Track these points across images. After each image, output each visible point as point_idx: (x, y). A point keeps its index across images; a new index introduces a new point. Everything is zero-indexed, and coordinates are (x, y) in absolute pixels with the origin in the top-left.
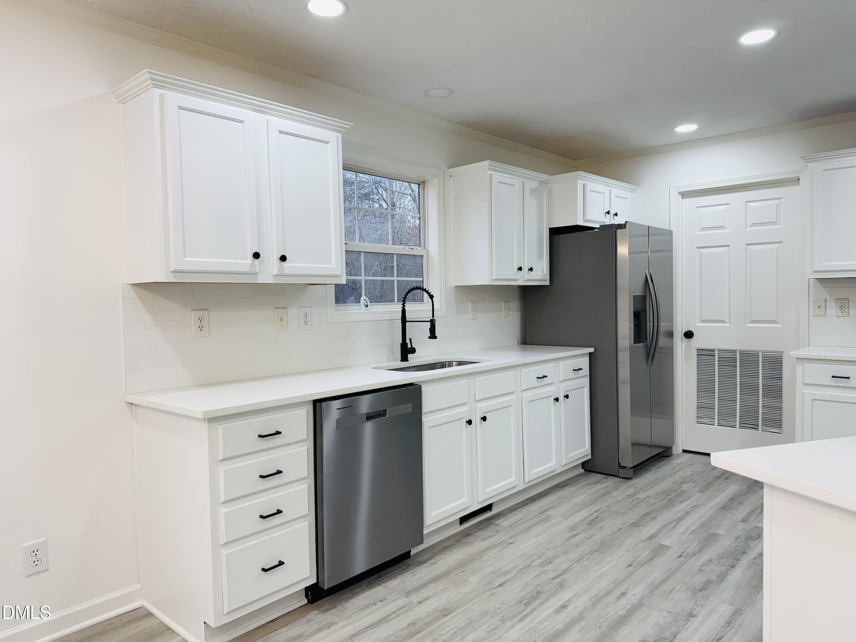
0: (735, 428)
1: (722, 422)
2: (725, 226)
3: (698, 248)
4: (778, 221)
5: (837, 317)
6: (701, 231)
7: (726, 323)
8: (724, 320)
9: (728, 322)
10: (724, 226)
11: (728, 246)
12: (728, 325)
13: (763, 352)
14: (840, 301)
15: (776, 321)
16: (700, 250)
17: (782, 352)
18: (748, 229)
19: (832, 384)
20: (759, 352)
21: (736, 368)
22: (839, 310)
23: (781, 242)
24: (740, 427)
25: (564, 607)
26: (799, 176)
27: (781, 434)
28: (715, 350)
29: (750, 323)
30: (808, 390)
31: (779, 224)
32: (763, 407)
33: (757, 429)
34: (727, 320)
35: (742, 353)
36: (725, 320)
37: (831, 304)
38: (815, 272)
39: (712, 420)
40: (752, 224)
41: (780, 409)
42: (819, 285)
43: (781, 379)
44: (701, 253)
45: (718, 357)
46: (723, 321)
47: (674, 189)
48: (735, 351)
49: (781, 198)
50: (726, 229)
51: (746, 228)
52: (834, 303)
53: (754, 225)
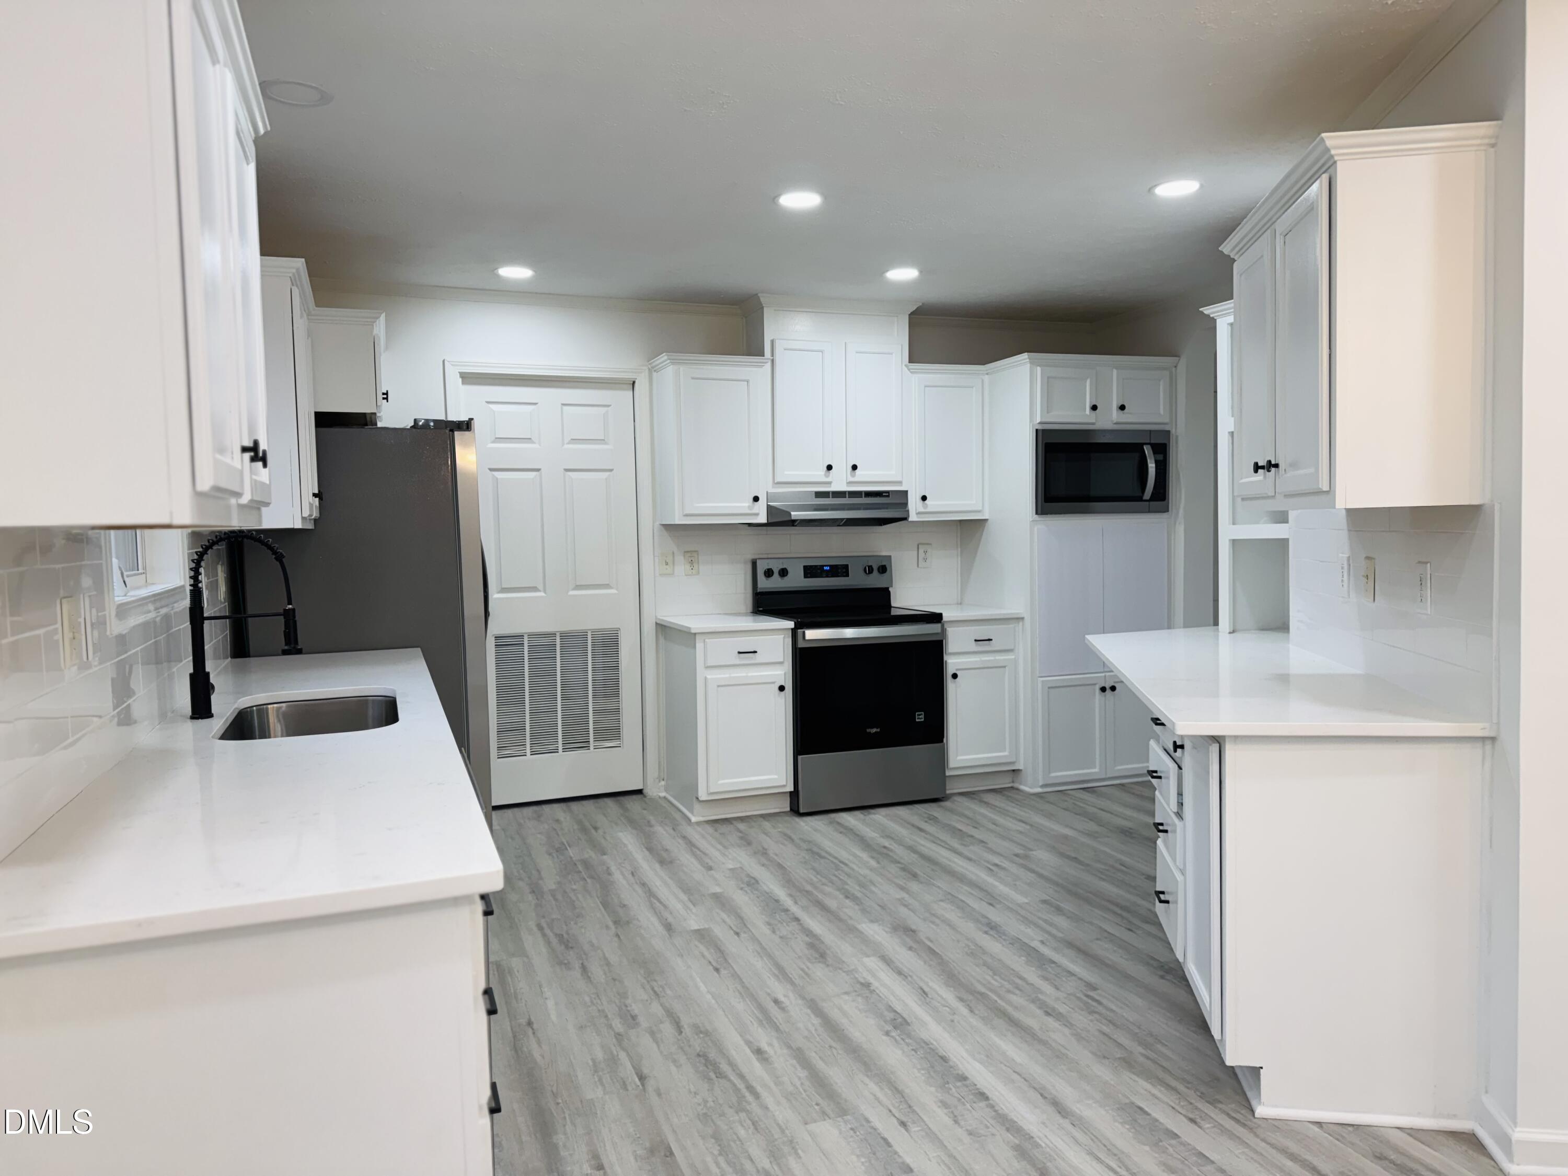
0: (557, 754)
1: (537, 748)
2: (532, 439)
3: (491, 470)
4: (606, 440)
5: (686, 575)
6: (493, 442)
7: (540, 591)
8: (536, 587)
9: (542, 590)
10: (530, 439)
11: (538, 470)
12: (542, 594)
13: (593, 631)
14: (689, 554)
15: (608, 585)
16: (494, 473)
17: (618, 630)
18: (566, 446)
19: (738, 662)
20: (587, 632)
21: (556, 660)
22: (688, 567)
23: (611, 470)
24: (564, 750)
25: (759, 1052)
26: (636, 379)
27: (620, 748)
28: (523, 636)
29: (574, 589)
30: (712, 675)
31: (606, 443)
32: (595, 712)
33: (588, 748)
34: (541, 587)
35: (565, 636)
36: (538, 587)
37: (680, 558)
38: (687, 515)
39: (521, 748)
40: (572, 439)
41: (617, 711)
42: (665, 533)
43: (617, 668)
44: (497, 479)
45: (528, 646)
46: (534, 589)
47: (452, 365)
48: (554, 634)
49: (609, 406)
50: (533, 443)
51: (563, 444)
52: (682, 558)
53: (574, 441)
